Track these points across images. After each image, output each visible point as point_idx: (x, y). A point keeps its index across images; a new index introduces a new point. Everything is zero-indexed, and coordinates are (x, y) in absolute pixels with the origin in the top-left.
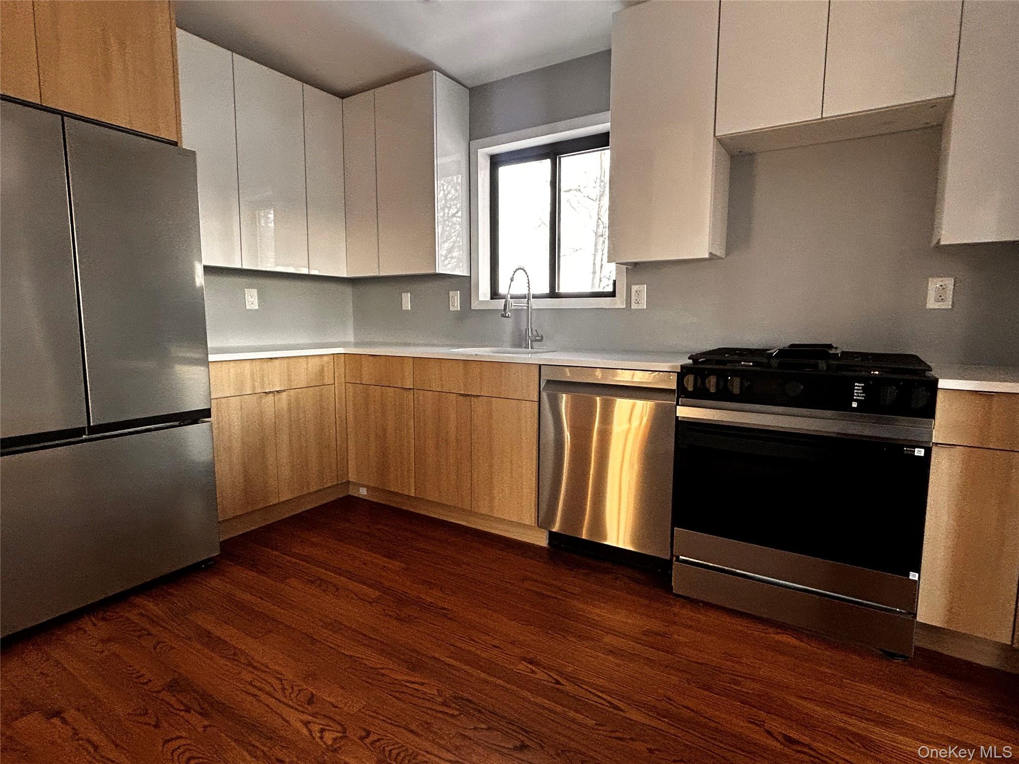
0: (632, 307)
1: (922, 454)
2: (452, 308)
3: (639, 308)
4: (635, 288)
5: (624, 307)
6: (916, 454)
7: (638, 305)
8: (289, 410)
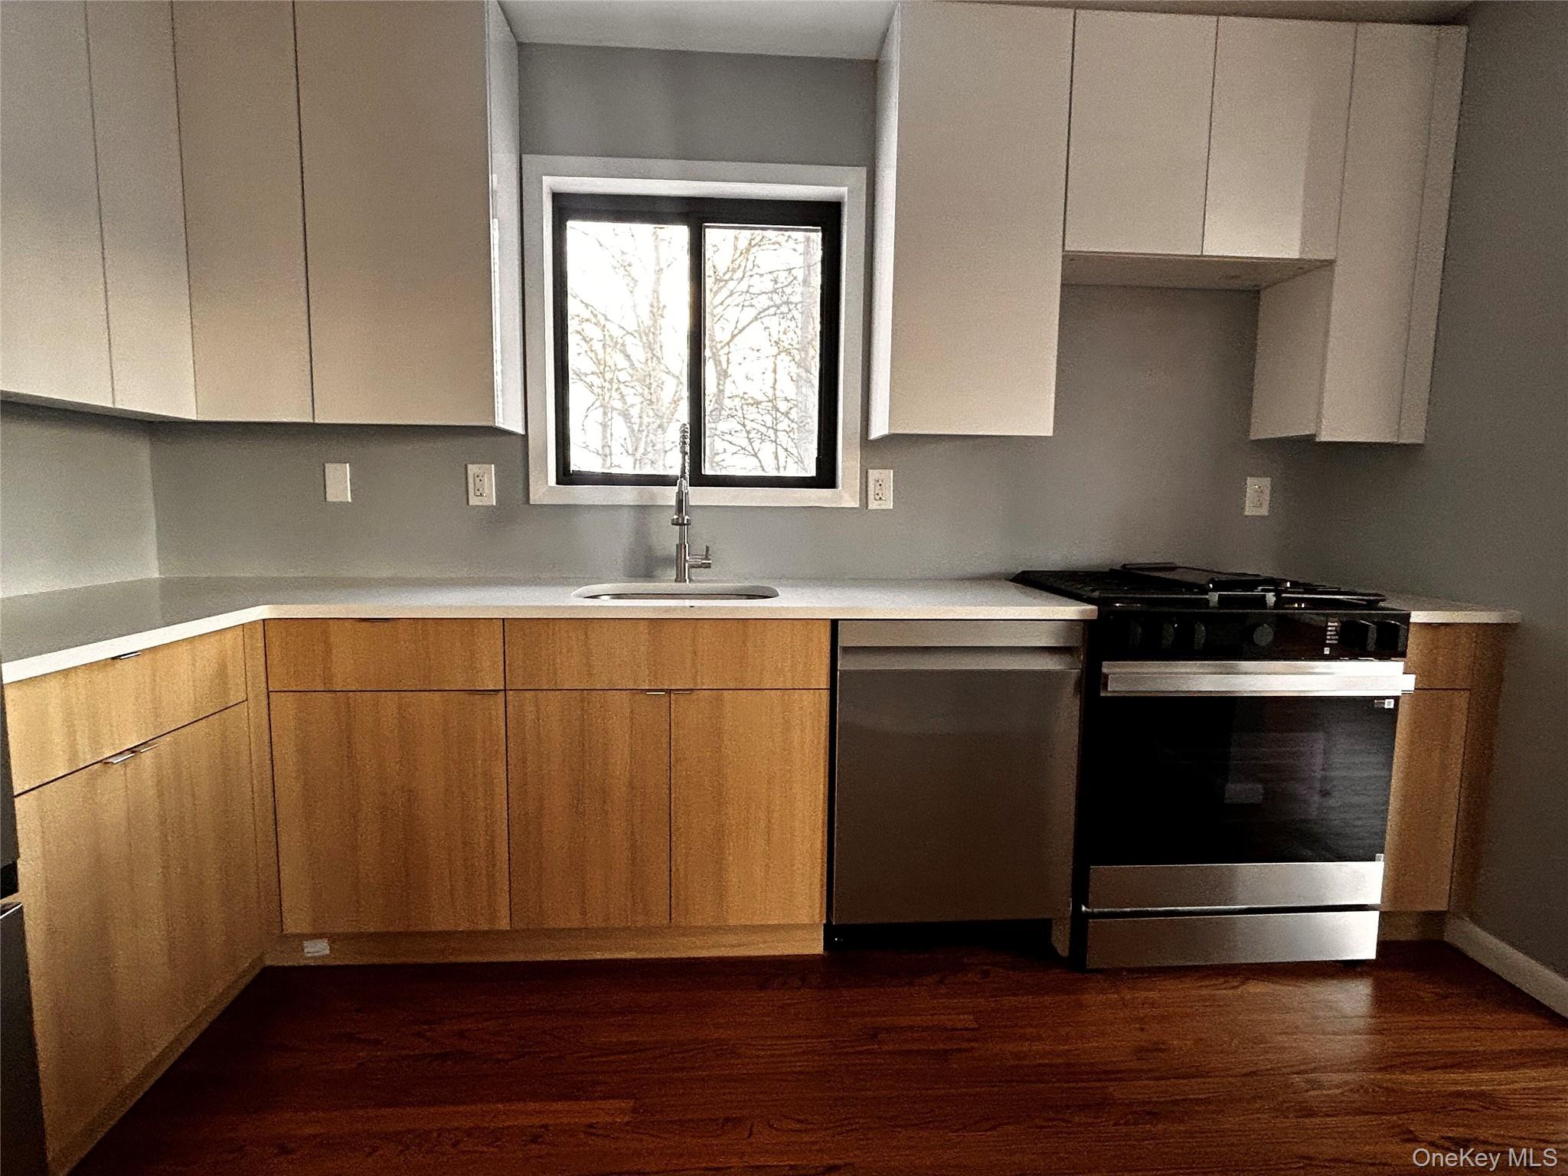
0: (870, 507)
1: (1392, 706)
2: (474, 501)
3: (884, 507)
4: (873, 474)
5: (857, 506)
6: (1386, 707)
7: (880, 502)
8: (160, 794)
